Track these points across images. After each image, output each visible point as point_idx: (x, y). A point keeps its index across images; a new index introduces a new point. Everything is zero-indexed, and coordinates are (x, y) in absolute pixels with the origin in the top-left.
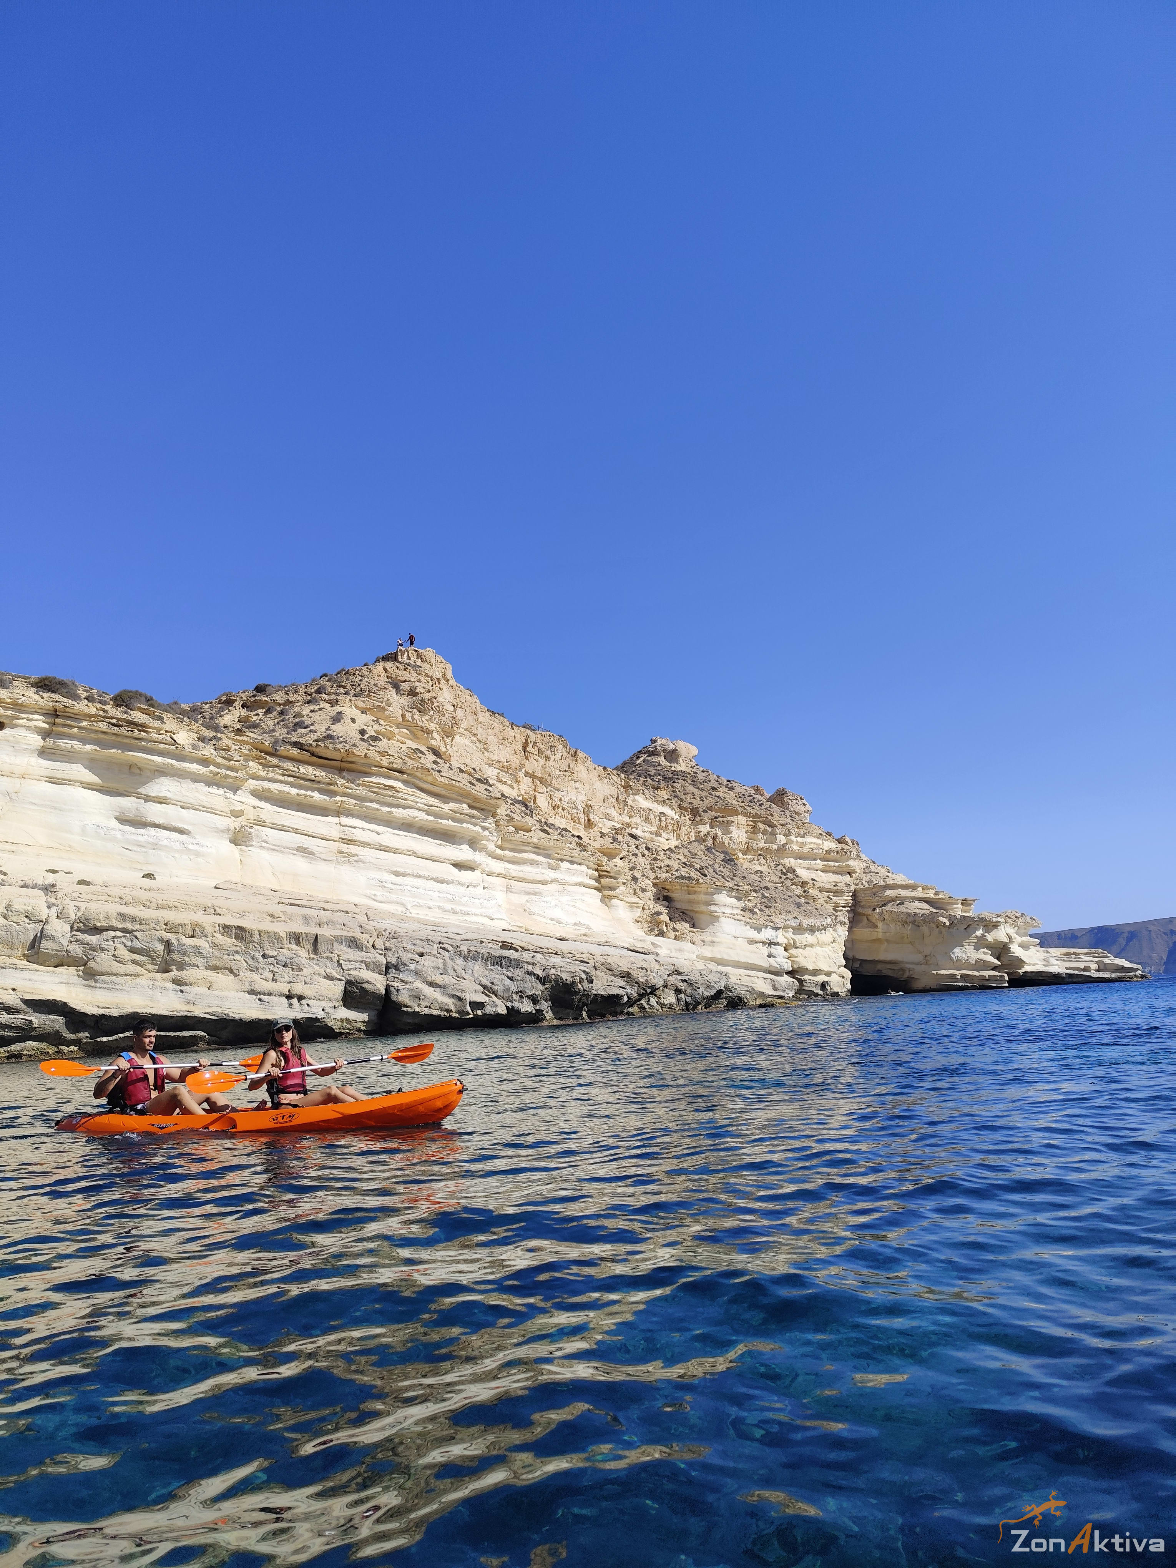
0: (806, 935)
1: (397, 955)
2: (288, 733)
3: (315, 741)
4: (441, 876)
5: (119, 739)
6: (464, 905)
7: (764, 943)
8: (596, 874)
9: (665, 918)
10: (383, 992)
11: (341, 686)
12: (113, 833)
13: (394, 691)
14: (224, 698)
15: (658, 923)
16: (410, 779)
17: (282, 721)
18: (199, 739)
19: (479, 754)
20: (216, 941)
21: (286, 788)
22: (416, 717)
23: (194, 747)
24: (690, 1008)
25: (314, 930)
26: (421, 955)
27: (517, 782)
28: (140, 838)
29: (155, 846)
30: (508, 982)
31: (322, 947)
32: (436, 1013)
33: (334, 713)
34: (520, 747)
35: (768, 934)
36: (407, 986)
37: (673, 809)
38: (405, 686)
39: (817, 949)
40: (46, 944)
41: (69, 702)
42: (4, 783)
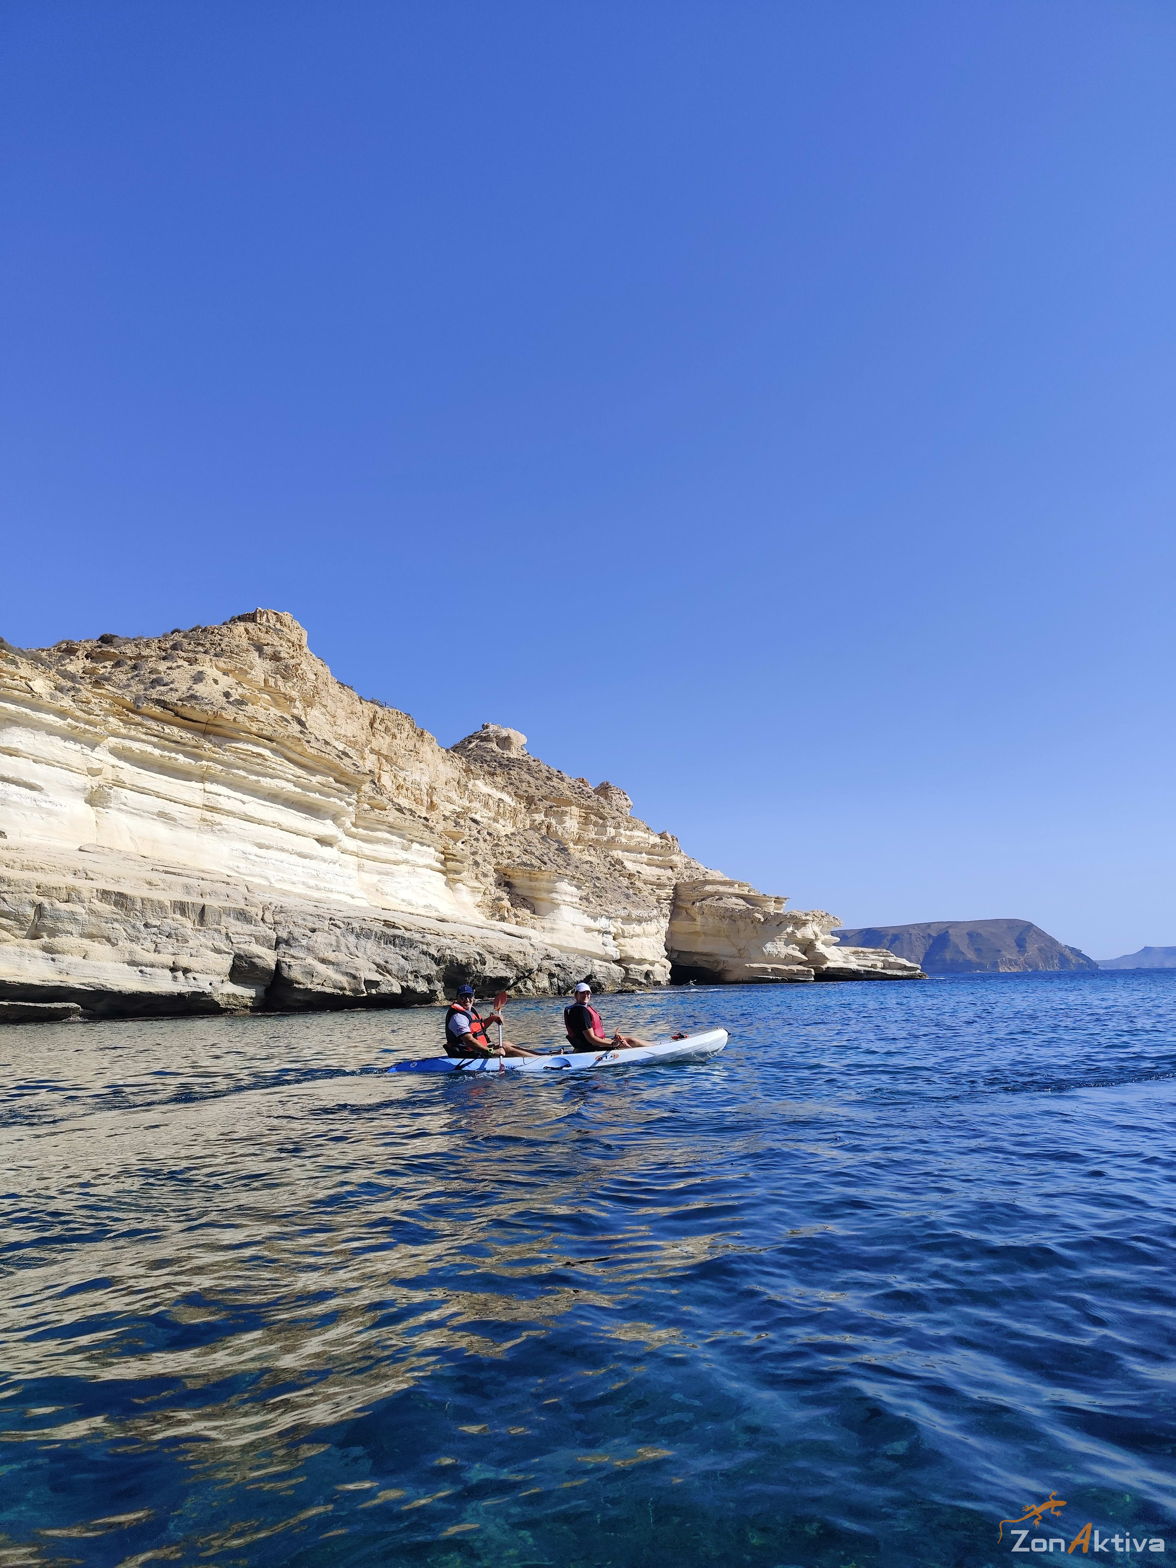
0: (634, 925)
1: (287, 930)
2: (145, 690)
4: (306, 851)
6: (328, 882)
7: (599, 931)
8: (443, 857)
9: (506, 903)
10: (274, 967)
11: (199, 644)
13: (256, 654)
14: (64, 646)
15: (499, 909)
16: (278, 748)
17: (137, 676)
18: (56, 688)
19: (328, 727)
20: (93, 907)
21: (149, 749)
22: (280, 683)
23: (52, 697)
25: (201, 901)
26: (313, 931)
27: (363, 758)
29: (3, 802)
30: (402, 961)
31: (209, 918)
32: (329, 990)
33: (193, 673)
34: (367, 722)
35: (603, 923)
36: (298, 962)
37: (511, 796)
38: (268, 650)
39: (644, 940)
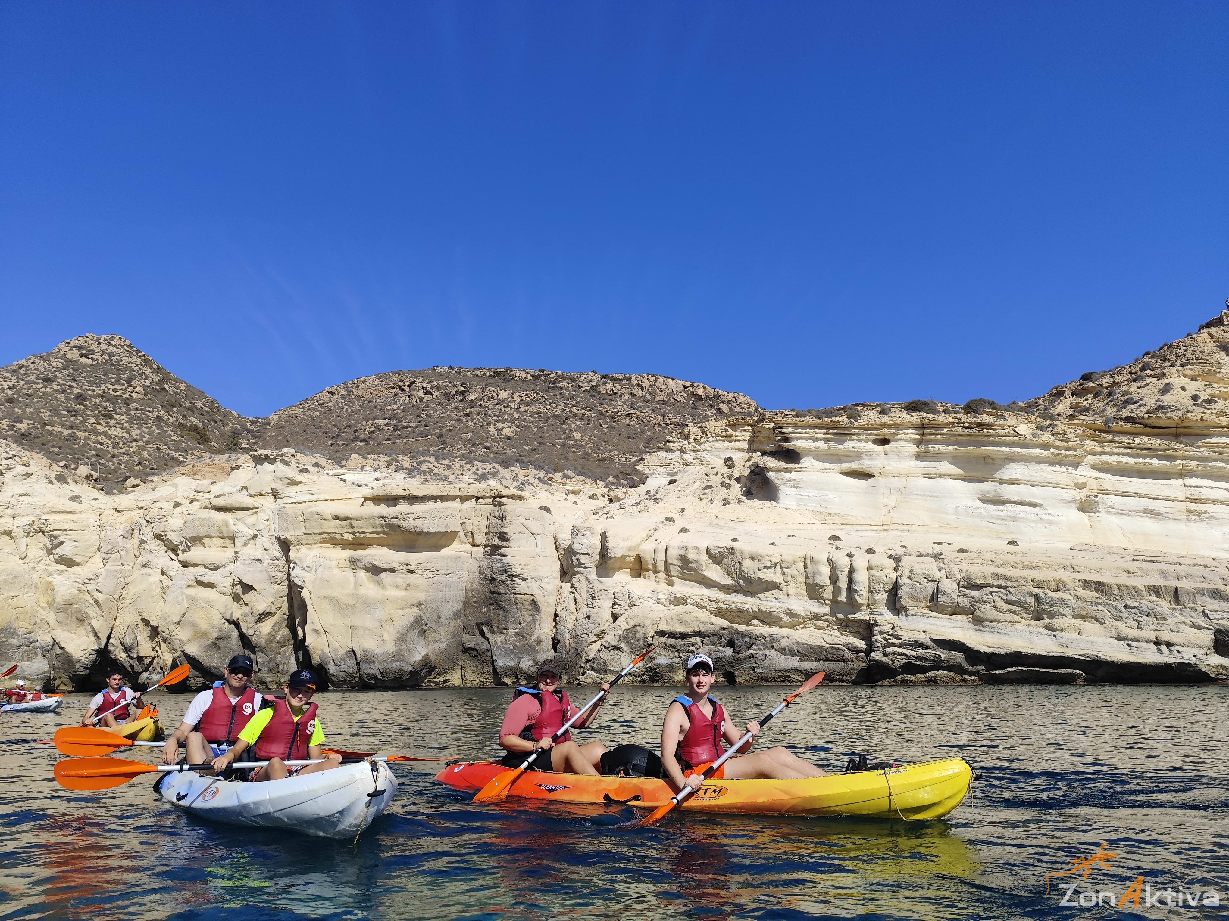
2: (1118, 411)
3: (1147, 413)
5: (973, 438)
11: (1165, 360)
12: (979, 511)
13: (1223, 354)
14: (1054, 391)
17: (1111, 401)
18: (1037, 428)
20: (1078, 594)
21: (1125, 459)
23: (1034, 435)
25: (1176, 584)
28: (1000, 513)
29: (1014, 519)
31: (1183, 598)
33: (1161, 387)
40: (942, 598)
41: (932, 416)
42: (896, 482)
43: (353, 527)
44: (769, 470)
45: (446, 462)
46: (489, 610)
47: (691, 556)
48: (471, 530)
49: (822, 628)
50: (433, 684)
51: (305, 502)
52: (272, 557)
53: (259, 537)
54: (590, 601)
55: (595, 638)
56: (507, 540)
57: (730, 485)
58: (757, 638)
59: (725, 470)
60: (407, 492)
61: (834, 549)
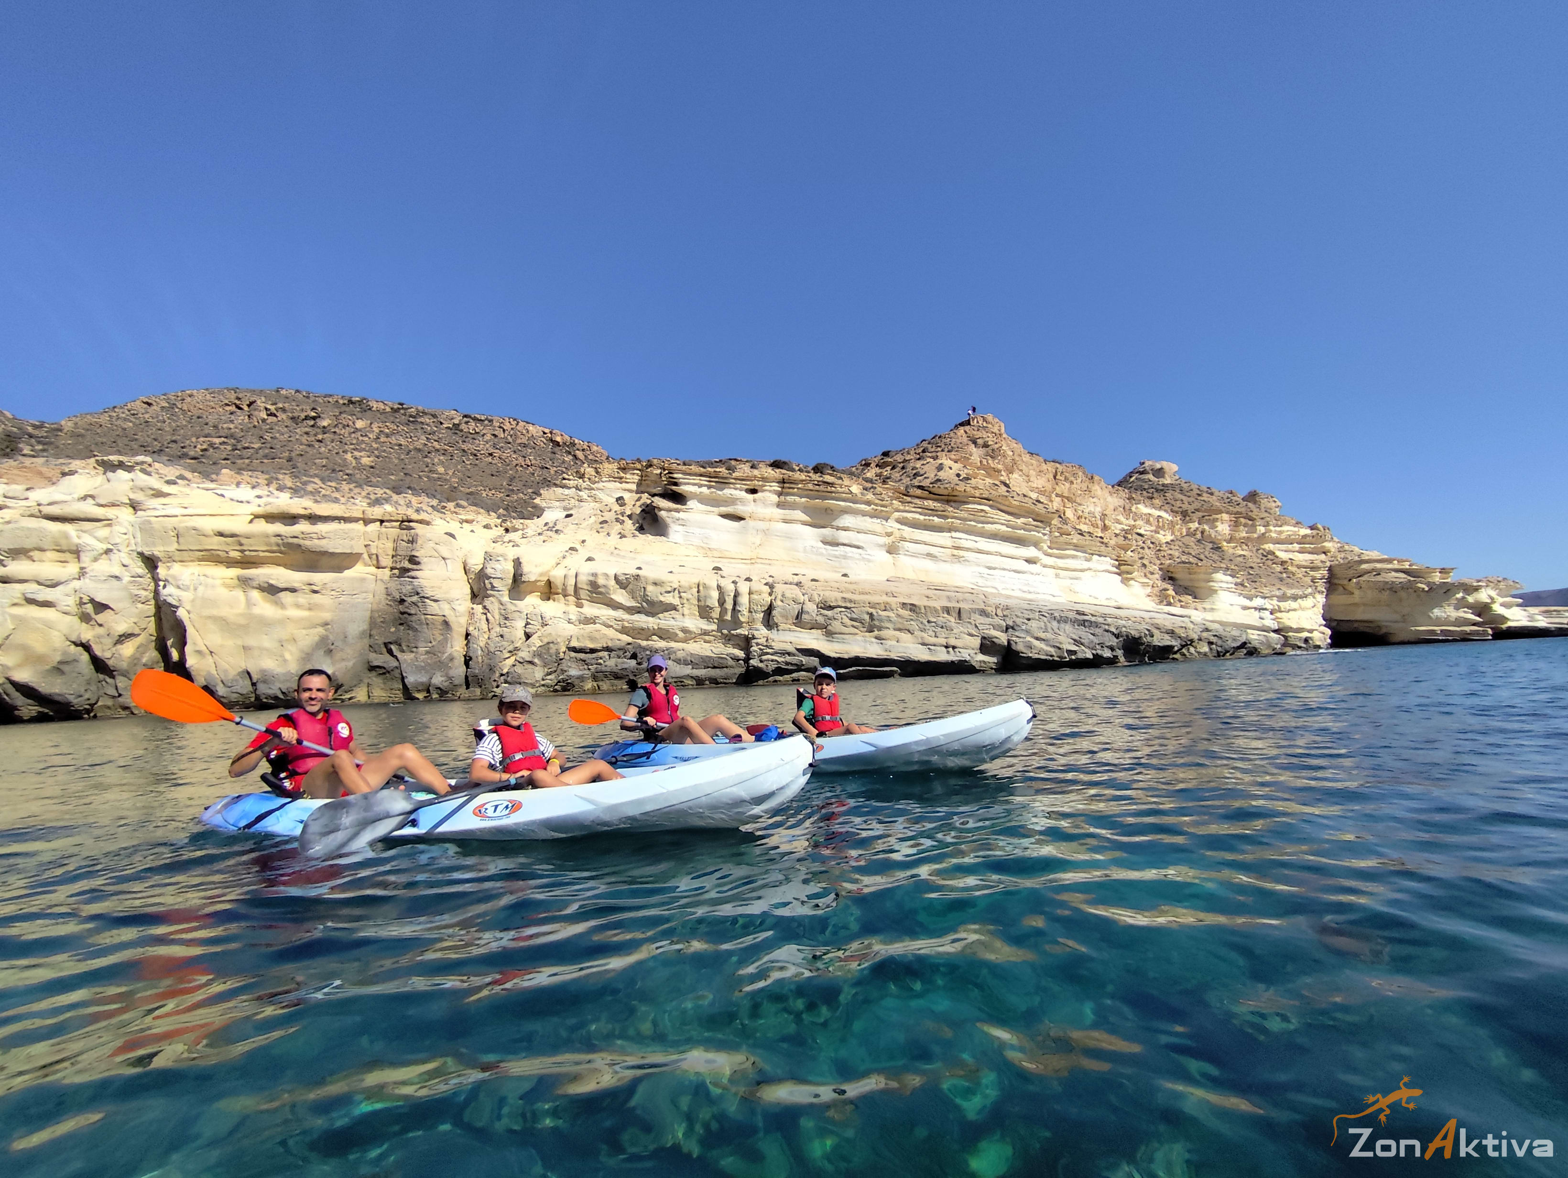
0: (1290, 602)
1: (1012, 620)
2: (911, 480)
3: (930, 484)
4: (1019, 568)
5: (819, 493)
6: (1035, 587)
7: (1255, 609)
8: (1117, 563)
9: (1171, 592)
10: (1006, 644)
11: (938, 446)
12: (821, 550)
13: (973, 445)
14: (864, 462)
15: (1167, 597)
16: (994, 504)
17: (905, 473)
18: (863, 489)
19: (1025, 484)
20: (898, 613)
21: (917, 516)
22: (989, 462)
23: (862, 494)
24: (1219, 655)
25: (958, 605)
26: (1029, 620)
27: (1051, 501)
28: (836, 553)
29: (845, 557)
30: (1091, 637)
31: (963, 615)
32: (1043, 657)
33: (937, 465)
34: (1051, 476)
35: (1258, 602)
36: (1021, 640)
37: (1168, 512)
38: (980, 441)
39: (1299, 613)
40: (805, 617)
41: (791, 473)
42: (762, 525)
43: (241, 545)
44: (660, 509)
45: (333, 484)
46: (398, 630)
47: (601, 581)
48: (375, 552)
49: (709, 642)
50: (339, 702)
51: (177, 516)
52: (134, 574)
53: (115, 551)
54: (503, 622)
55: (508, 655)
56: (418, 563)
57: (623, 521)
58: (656, 651)
59: (617, 508)
60: (309, 511)
61: (719, 578)
